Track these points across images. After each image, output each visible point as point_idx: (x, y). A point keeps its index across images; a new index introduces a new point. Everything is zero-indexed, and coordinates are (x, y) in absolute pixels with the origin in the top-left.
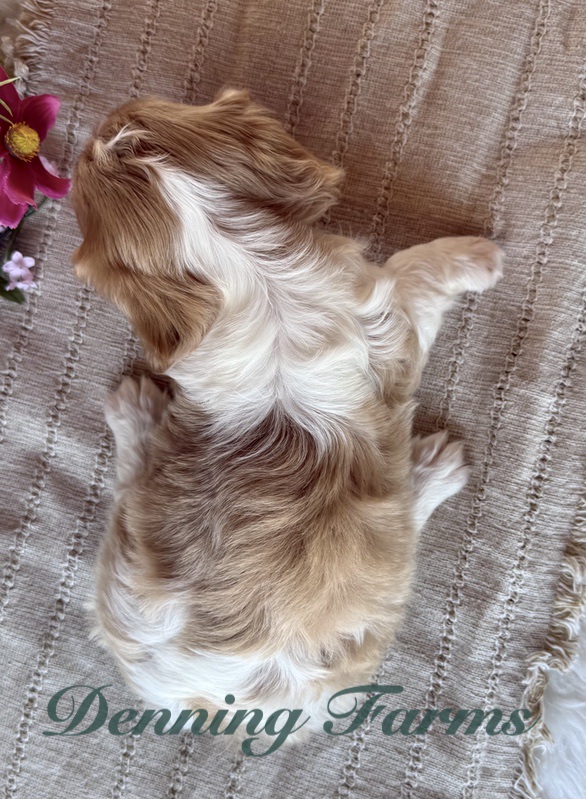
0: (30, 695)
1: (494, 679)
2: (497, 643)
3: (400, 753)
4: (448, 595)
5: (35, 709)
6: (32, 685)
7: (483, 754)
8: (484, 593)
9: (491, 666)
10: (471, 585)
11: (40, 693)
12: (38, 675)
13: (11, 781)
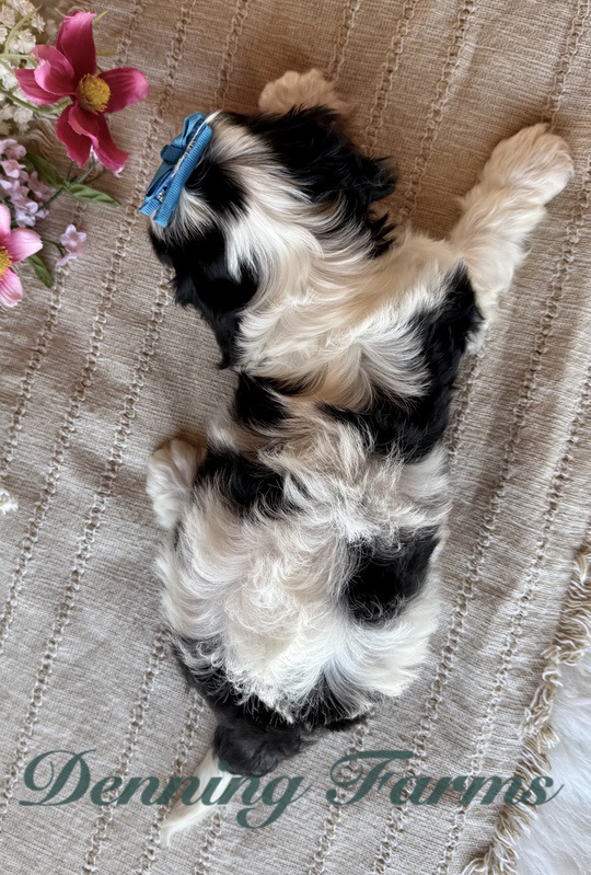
0: (45, 662)
1: (502, 673)
2: (508, 638)
3: (404, 740)
4: (461, 589)
5: (50, 675)
6: (47, 653)
7: (487, 745)
8: (499, 590)
9: (500, 661)
10: (486, 581)
11: (54, 660)
12: (54, 643)
13: (23, 743)
